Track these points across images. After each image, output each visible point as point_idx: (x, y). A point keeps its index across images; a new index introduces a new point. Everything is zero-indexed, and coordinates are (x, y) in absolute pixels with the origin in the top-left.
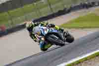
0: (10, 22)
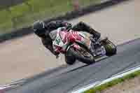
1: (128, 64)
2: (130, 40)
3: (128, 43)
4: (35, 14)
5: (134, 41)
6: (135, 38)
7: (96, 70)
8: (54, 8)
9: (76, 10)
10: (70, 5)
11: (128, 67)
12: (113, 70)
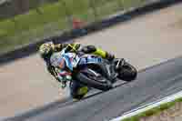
0: (91, 11)
1: (145, 98)
2: (147, 66)
3: (144, 70)
4: (24, 33)
5: (152, 68)
6: (154, 64)
7: (103, 105)
8: (49, 25)
9: (77, 28)
10: (69, 21)
11: (144, 101)
12: (126, 106)
